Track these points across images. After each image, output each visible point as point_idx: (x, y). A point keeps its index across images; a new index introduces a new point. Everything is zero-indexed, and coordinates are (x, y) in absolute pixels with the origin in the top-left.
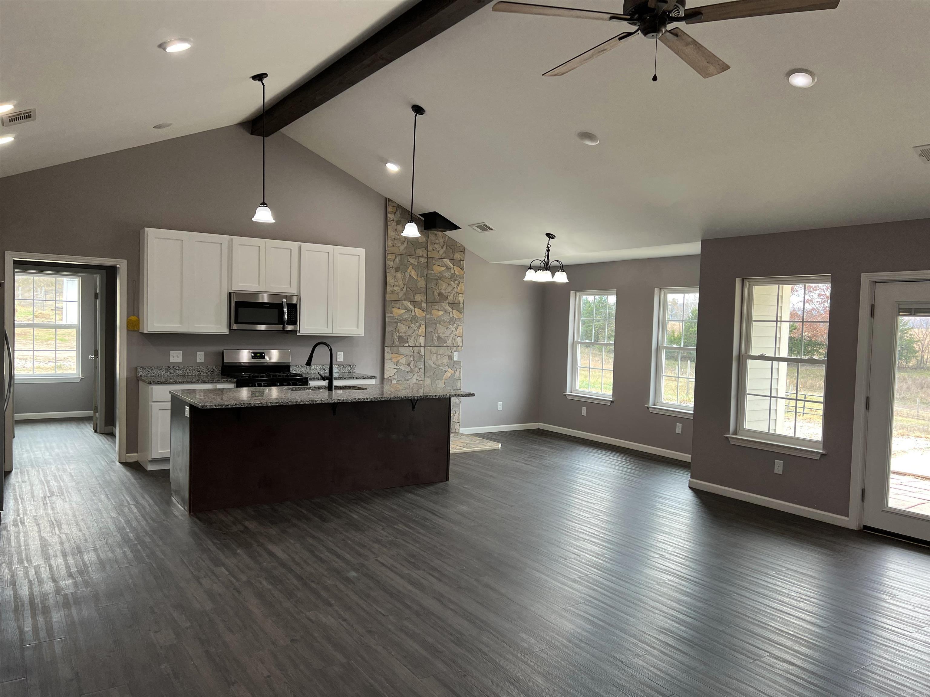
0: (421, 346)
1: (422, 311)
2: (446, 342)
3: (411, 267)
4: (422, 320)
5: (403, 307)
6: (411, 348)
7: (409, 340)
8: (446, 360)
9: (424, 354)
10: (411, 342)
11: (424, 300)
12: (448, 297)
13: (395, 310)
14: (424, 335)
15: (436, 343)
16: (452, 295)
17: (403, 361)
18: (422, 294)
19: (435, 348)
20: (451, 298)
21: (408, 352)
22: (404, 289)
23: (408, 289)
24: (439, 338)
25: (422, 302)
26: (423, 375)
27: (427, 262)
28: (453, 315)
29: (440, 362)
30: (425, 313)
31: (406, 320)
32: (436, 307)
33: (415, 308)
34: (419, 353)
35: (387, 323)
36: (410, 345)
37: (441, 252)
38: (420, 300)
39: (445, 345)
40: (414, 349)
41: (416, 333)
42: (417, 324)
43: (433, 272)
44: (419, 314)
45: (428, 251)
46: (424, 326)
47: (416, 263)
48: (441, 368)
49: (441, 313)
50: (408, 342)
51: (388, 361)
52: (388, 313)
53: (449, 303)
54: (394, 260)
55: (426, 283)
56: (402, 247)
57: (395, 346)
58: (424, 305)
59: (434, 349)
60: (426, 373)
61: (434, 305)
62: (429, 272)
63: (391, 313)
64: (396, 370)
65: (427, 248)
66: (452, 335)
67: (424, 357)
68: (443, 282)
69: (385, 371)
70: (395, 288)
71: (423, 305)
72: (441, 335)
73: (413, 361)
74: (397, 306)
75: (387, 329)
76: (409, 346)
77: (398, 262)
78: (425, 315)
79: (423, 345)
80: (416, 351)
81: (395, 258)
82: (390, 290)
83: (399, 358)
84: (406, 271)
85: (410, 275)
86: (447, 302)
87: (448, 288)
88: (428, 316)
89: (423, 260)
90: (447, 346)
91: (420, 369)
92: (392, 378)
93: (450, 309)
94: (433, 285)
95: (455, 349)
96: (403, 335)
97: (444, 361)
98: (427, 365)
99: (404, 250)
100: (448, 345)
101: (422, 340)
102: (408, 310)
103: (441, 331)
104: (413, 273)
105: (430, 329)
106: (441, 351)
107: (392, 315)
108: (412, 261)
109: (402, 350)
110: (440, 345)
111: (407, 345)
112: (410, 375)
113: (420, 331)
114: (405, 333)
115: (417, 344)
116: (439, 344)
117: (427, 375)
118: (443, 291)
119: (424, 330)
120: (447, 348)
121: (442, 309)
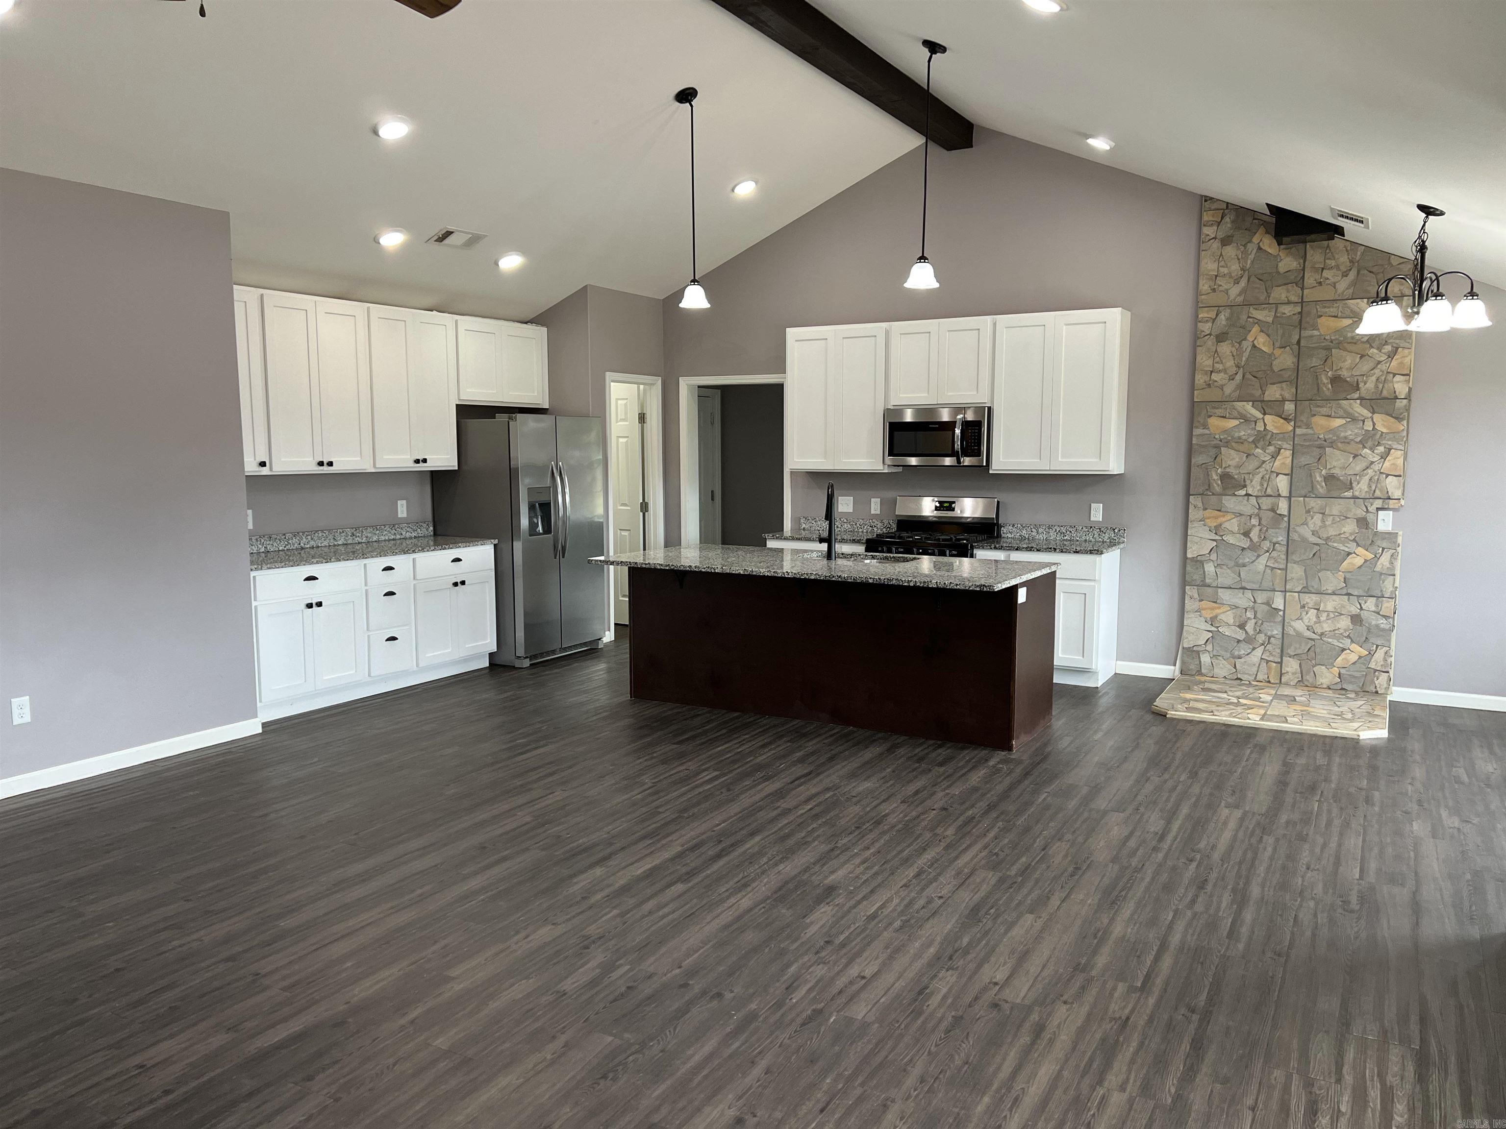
0: (1279, 495)
1: (1285, 419)
2: (1351, 488)
3: (1256, 329)
4: (1283, 439)
5: (1235, 414)
6: (1253, 500)
7: (1248, 482)
8: (1350, 527)
9: (1286, 513)
10: (1253, 486)
11: (1287, 396)
12: (1361, 385)
13: (1213, 422)
14: (1288, 471)
15: (1321, 489)
16: (1374, 378)
17: (1233, 524)
18: (1284, 385)
19: (1319, 501)
20: (1368, 386)
21: (1248, 506)
22: (1239, 377)
23: (1248, 376)
24: (1330, 479)
25: (1284, 400)
26: (1284, 557)
27: (1300, 313)
28: (1374, 424)
29: (1332, 532)
30: (1292, 423)
31: (1240, 441)
32: (1324, 410)
33: (1265, 414)
34: (1273, 510)
35: (1195, 447)
36: (1250, 493)
37: (1343, 285)
38: (1278, 396)
39: (1348, 494)
40: (1260, 501)
41: (1268, 468)
42: (1271, 449)
43: (1316, 333)
44: (1276, 427)
45: (1302, 289)
46: (1289, 453)
47: (1270, 320)
48: (1335, 545)
49: (1339, 422)
50: (1245, 486)
51: (1196, 524)
52: (1197, 427)
53: (1361, 399)
54: (1214, 320)
55: (1295, 360)
56: (1234, 291)
57: (1213, 494)
58: (1289, 407)
59: (1314, 503)
60: (1292, 553)
61: (1318, 406)
62: (1305, 333)
63: (1205, 426)
64: (1215, 543)
65: (1300, 283)
66: (1370, 471)
67: (1286, 519)
68: (1345, 353)
69: (1189, 544)
70: (1214, 376)
71: (1286, 407)
72: (1337, 471)
73: (1258, 528)
74: (1219, 412)
75: (1193, 461)
76: (1248, 495)
77: (1224, 323)
78: (1291, 428)
79: (1285, 491)
80: (1266, 503)
81: (1217, 315)
82: (1202, 381)
83: (1223, 519)
84: (1245, 339)
85: (1254, 346)
86: (1356, 395)
87: (1360, 365)
88: (1299, 431)
89: (1288, 310)
90: (1355, 498)
91: (1274, 544)
92: (1203, 558)
93: (1366, 413)
94: (1315, 362)
95: (1378, 503)
96: (1232, 471)
97: (1344, 529)
98: (1294, 536)
99: (1240, 295)
100: (1357, 494)
101: (1282, 483)
102: (1246, 419)
103: (1335, 464)
104: (1262, 342)
105: (1304, 460)
106: (1336, 507)
107: (1206, 431)
108: (1260, 315)
109: (1229, 502)
110: (1335, 494)
111: (1243, 492)
112: (1248, 557)
113: (1277, 463)
114: (1238, 467)
115: (1269, 491)
116: (1329, 491)
117: (1295, 557)
118: (1345, 374)
119: (1289, 460)
120: (1355, 502)
121: (1341, 413)
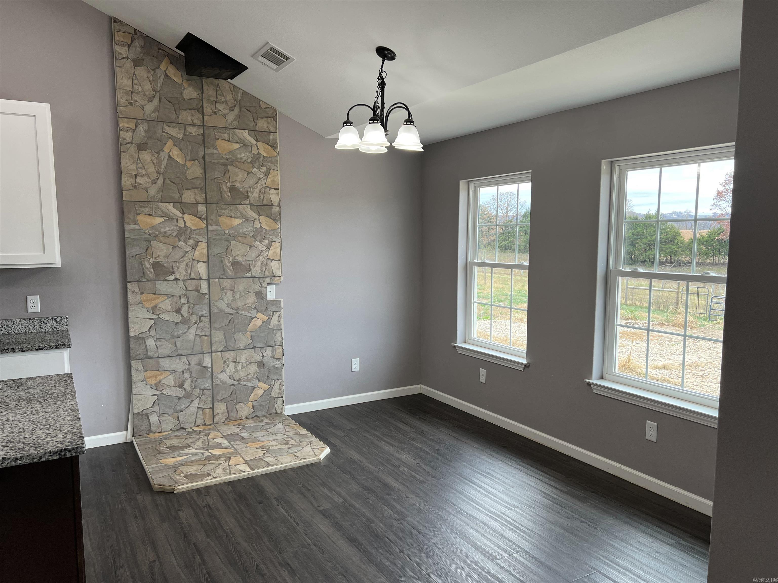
0: (201, 279)
1: (200, 218)
2: (250, 270)
3: (170, 143)
4: (199, 234)
5: (160, 213)
6: (181, 283)
7: (175, 269)
8: (252, 299)
9: (207, 292)
10: (180, 272)
11: (200, 199)
12: (250, 195)
13: (141, 218)
14: (206, 259)
15: (230, 272)
16: (257, 190)
17: (166, 304)
18: (196, 191)
19: (230, 281)
20: (254, 196)
21: (177, 289)
22: (160, 182)
23: (167, 181)
24: (235, 264)
25: (197, 203)
26: (208, 326)
27: (203, 134)
28: (260, 224)
29: (240, 304)
30: (205, 221)
31: (166, 235)
32: (227, 212)
33: (183, 213)
34: (197, 290)
35: (127, 241)
36: (178, 277)
37: (231, 117)
38: (192, 200)
39: (249, 275)
40: (186, 284)
41: (190, 257)
42: (191, 242)
43: (215, 151)
44: (193, 225)
45: (203, 115)
46: (204, 245)
47: (181, 136)
48: (243, 312)
49: (237, 222)
50: (173, 272)
51: (135, 307)
52: (128, 223)
53: (251, 204)
54: (134, 131)
55: (203, 171)
56: (149, 108)
57: (148, 280)
58: (202, 208)
59: (227, 283)
60: (214, 322)
61: (223, 209)
62: (209, 151)
63: (136, 223)
64: (153, 322)
65: (201, 110)
66: (261, 257)
67: (207, 296)
68: (237, 170)
69: (130, 325)
70: (139, 180)
71: (199, 209)
72: (239, 258)
73: (187, 305)
74: (147, 210)
75: (127, 253)
76: (176, 279)
77: (143, 134)
78: (204, 225)
79: (204, 276)
80: (191, 285)
81: (136, 126)
82: (129, 183)
83: (157, 301)
84: (162, 150)
85: (170, 157)
86: (247, 202)
87: (247, 180)
88: (211, 228)
89: (194, 131)
90: (253, 277)
91: (200, 317)
92: (144, 335)
93: (254, 215)
94: (217, 174)
95: (268, 280)
96: (162, 260)
97: (248, 301)
98: (214, 309)
99: (154, 112)
100: (254, 274)
101: (202, 269)
102: (169, 218)
103: (238, 253)
104: (176, 153)
105: (216, 250)
106: (241, 285)
107: (137, 227)
108: (173, 131)
109: (162, 286)
110: (239, 275)
111: (172, 277)
112: (181, 330)
113: (197, 253)
114: (167, 257)
115: (193, 276)
116: (236, 273)
117: (216, 325)
118: (238, 185)
119: (205, 251)
120: (253, 280)
121: (239, 214)
